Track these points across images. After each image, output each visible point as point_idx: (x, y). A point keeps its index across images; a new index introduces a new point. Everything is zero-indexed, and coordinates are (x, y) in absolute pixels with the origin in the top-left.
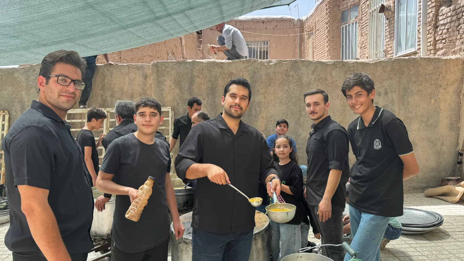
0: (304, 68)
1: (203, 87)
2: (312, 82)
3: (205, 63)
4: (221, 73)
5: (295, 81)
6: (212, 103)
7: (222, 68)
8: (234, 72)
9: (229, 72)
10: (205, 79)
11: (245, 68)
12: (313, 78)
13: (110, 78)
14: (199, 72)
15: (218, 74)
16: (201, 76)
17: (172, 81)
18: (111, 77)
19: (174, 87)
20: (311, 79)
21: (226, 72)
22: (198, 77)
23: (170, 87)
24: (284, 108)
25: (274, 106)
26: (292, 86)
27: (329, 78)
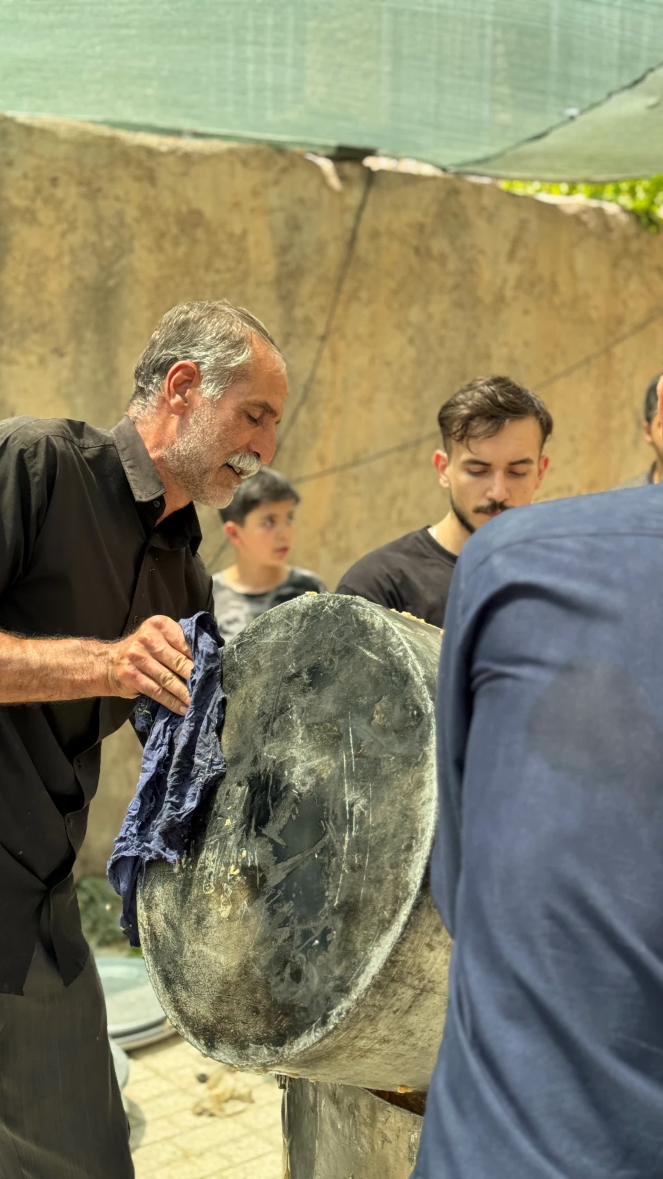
1: (57, 282)
2: (509, 293)
3: (65, 141)
4: (146, 212)
5: (450, 282)
6: (100, 376)
7: (151, 178)
8: (208, 209)
9: (184, 209)
10: (63, 235)
12: (513, 271)
14: (38, 190)
15: (131, 213)
16: (46, 215)
20: (505, 280)
21: (168, 202)
22: (30, 217)
25: (367, 402)
26: (440, 306)
27: (563, 279)
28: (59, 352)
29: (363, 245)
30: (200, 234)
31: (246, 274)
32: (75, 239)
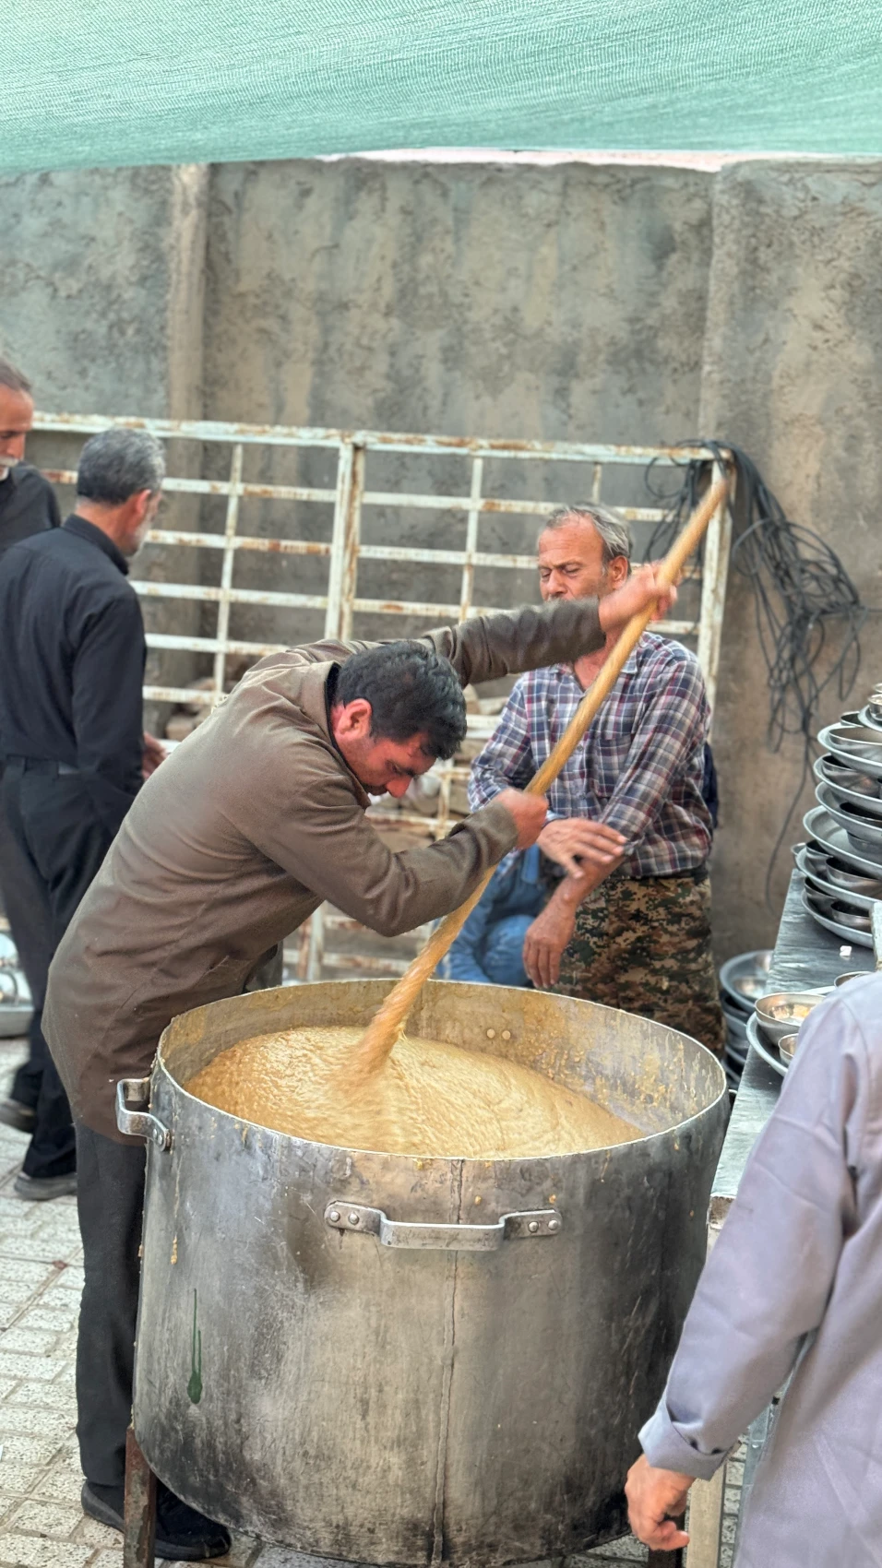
13: (449, 246)
17: (833, 293)
18: (457, 240)
19: (841, 334)
23: (818, 327)
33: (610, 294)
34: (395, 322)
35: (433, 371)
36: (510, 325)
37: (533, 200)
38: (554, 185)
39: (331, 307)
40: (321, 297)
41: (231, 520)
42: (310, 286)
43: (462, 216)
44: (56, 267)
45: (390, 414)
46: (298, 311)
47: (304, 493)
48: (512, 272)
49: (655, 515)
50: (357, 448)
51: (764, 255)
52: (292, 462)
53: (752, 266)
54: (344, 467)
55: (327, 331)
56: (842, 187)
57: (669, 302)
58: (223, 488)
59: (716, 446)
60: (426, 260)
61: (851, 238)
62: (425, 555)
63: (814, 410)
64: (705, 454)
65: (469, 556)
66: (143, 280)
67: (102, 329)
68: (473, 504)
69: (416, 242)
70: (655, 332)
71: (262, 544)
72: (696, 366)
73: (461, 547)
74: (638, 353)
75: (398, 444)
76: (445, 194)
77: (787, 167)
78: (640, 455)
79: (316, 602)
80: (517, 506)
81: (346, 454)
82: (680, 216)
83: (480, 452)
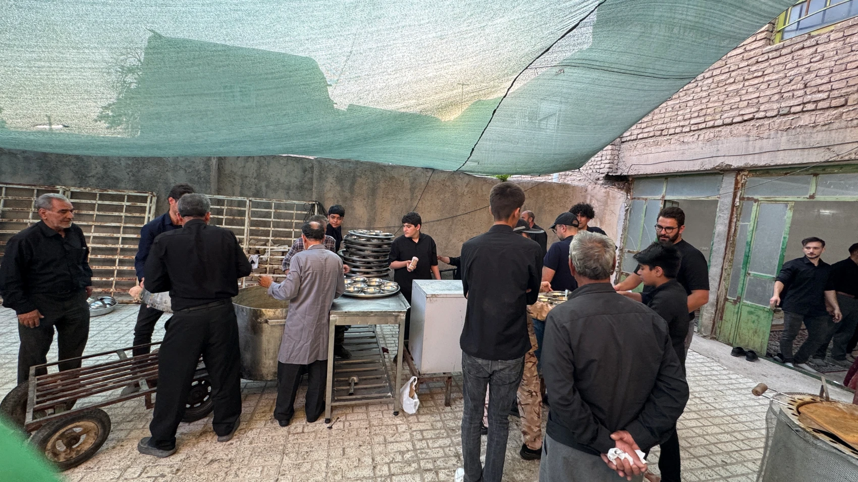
0: (459, 180)
1: (365, 188)
2: (465, 194)
3: (369, 164)
4: (383, 176)
5: (451, 191)
7: (385, 171)
8: (396, 176)
9: (391, 176)
10: (367, 180)
11: (406, 174)
12: (466, 190)
13: (266, 168)
14: (362, 173)
15: (380, 177)
16: (363, 177)
17: (334, 179)
19: (335, 185)
21: (388, 175)
22: (361, 177)
23: (332, 184)
24: (439, 215)
25: (430, 212)
26: (448, 195)
27: (479, 191)
28: (364, 199)
29: (430, 183)
30: (394, 180)
31: (403, 187)
32: (369, 181)
33: (296, 177)
34: (256, 180)
35: (264, 189)
36: (278, 182)
37: (282, 161)
38: (286, 159)
39: (244, 177)
40: (242, 175)
41: (224, 213)
42: (240, 173)
43: (269, 163)
44: (186, 167)
45: (255, 196)
46: (237, 177)
47: (239, 208)
48: (278, 173)
49: (306, 213)
50: (250, 201)
51: (322, 172)
52: (236, 203)
53: (321, 174)
54: (248, 204)
55: (243, 181)
56: (335, 162)
57: (306, 179)
58: (223, 207)
59: (316, 201)
60: (262, 170)
61: (336, 170)
62: (264, 219)
63: (331, 196)
64: (314, 203)
65: (272, 219)
66: (205, 170)
67: (196, 178)
68: (273, 210)
69: (260, 167)
70: (304, 184)
71: (231, 217)
72: (311, 189)
73: (270, 218)
74: (301, 187)
75: (258, 200)
76: (265, 159)
77: (326, 159)
78: (303, 203)
79: (243, 228)
80: (281, 211)
81: (248, 201)
82: (308, 166)
83: (274, 202)
